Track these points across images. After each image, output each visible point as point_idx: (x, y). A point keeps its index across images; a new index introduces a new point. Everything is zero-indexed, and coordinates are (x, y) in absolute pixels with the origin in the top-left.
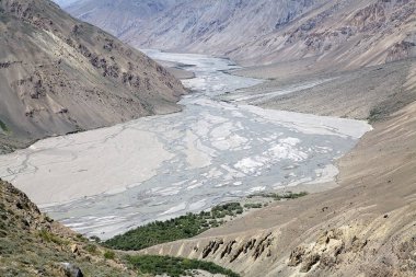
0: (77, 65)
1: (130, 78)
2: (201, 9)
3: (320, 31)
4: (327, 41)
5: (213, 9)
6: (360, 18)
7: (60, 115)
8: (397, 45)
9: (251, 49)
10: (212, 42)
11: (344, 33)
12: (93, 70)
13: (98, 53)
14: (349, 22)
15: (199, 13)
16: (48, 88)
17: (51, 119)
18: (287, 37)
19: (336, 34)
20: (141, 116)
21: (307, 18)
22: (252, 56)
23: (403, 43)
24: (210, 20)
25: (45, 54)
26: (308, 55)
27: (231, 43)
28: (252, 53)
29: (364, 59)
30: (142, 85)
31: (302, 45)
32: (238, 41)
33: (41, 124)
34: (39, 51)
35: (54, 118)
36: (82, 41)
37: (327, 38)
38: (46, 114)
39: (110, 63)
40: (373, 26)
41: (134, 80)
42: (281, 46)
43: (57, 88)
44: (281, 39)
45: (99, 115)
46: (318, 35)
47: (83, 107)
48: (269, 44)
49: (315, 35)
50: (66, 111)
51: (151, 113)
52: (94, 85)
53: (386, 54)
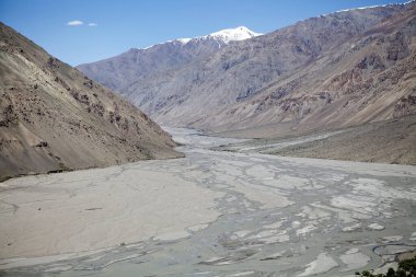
0: (57, 95)
1: (118, 119)
2: (158, 85)
3: (295, 96)
4: (306, 105)
5: (170, 85)
6: (336, 83)
7: (38, 149)
8: (403, 100)
9: (219, 117)
10: (172, 114)
11: (323, 98)
12: (76, 104)
13: (78, 88)
14: (327, 87)
15: (156, 89)
16: (21, 116)
17: (26, 153)
18: (256, 105)
19: (314, 99)
20: (139, 159)
21: (277, 87)
22: (221, 124)
23: (410, 97)
24: (168, 95)
25: (17, 76)
26: (287, 119)
27: (193, 115)
28: (220, 120)
29: (364, 116)
30: (132, 128)
31: (277, 110)
32: (200, 112)
33: (12, 159)
34: (9, 72)
35: (30, 152)
36: (59, 75)
37: (305, 102)
38: (19, 147)
39: (93, 101)
40: (359, 87)
41: (122, 122)
42: (251, 114)
43: (34, 117)
44: (250, 107)
45: (88, 153)
46: (294, 100)
47: (67, 142)
48: (237, 112)
49: (291, 100)
50: (45, 145)
51: (149, 157)
52: (80, 118)
53: (392, 109)
